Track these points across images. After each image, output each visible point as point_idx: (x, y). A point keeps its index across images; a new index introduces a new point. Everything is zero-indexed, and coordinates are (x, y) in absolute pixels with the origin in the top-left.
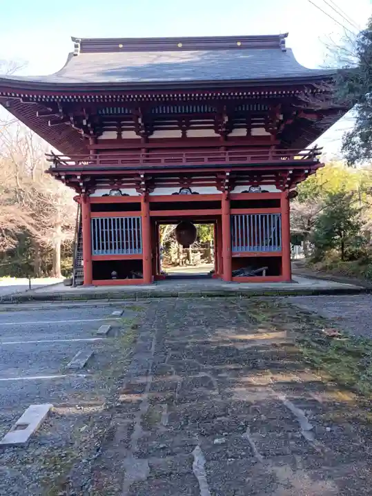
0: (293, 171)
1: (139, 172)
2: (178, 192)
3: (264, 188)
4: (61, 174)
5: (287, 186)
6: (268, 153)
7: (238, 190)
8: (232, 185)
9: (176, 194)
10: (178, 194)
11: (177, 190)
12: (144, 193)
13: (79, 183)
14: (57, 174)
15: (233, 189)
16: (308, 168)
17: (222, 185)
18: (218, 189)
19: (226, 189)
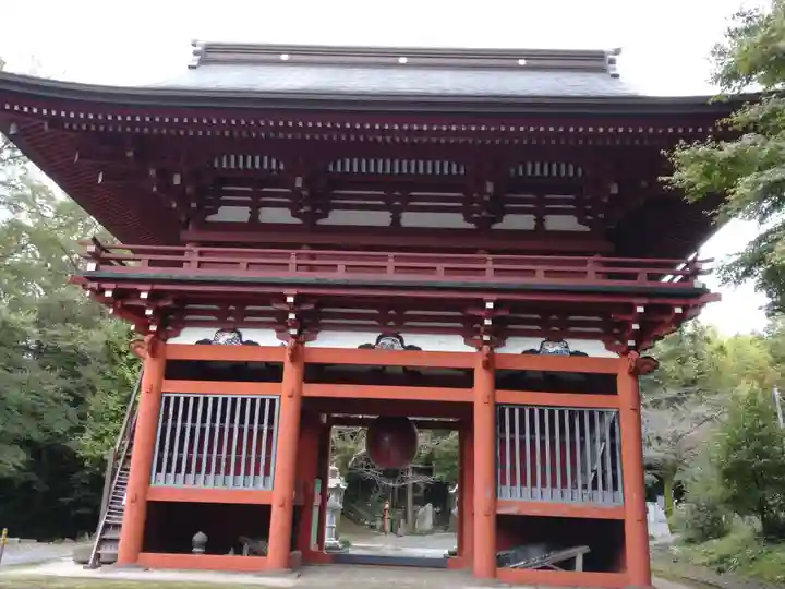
0: (646, 307)
1: (286, 291)
2: (373, 343)
3: (576, 345)
4: (104, 285)
5: (631, 343)
6: (585, 263)
7: (515, 347)
8: (501, 333)
9: (368, 346)
10: (373, 347)
11: (370, 338)
12: (292, 341)
13: (143, 309)
14: (95, 285)
15: (501, 344)
16: (683, 302)
17: (477, 331)
18: (466, 343)
19: (486, 343)
